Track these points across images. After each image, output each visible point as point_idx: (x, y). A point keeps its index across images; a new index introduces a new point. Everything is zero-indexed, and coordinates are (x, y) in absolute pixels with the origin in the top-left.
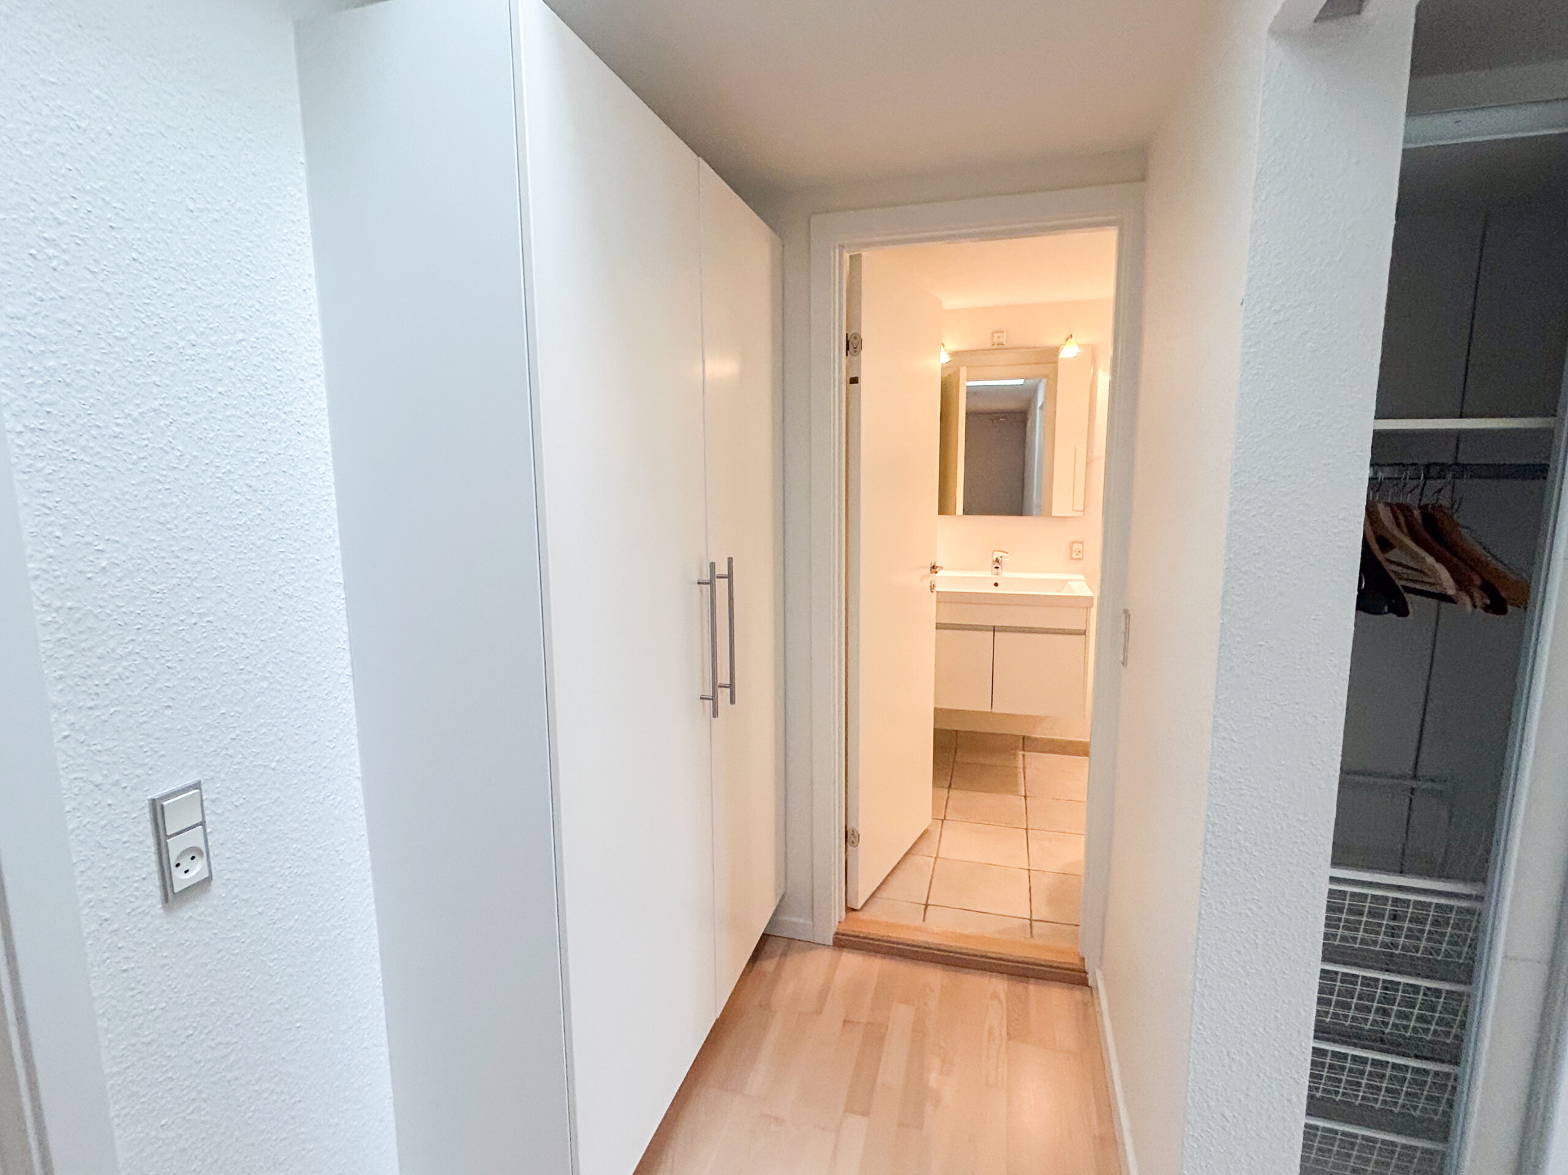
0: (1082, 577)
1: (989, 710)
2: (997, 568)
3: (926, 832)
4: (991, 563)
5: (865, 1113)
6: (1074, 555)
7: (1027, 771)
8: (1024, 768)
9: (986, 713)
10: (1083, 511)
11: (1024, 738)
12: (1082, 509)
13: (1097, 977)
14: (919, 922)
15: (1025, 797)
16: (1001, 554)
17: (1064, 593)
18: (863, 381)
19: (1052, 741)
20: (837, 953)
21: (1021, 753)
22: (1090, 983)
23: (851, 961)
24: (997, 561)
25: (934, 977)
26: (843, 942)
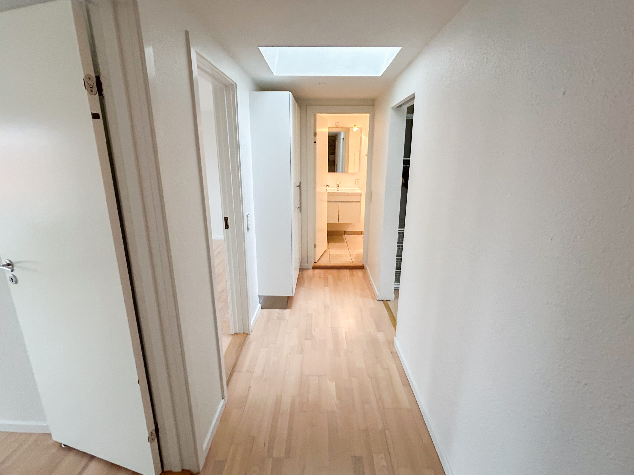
0: (358, 189)
1: (338, 222)
2: (338, 186)
3: (325, 251)
4: (336, 185)
5: (327, 286)
6: (357, 183)
7: (346, 238)
8: (345, 238)
9: (337, 223)
10: (359, 171)
11: (345, 231)
12: (358, 170)
13: (366, 267)
14: (329, 263)
15: (347, 243)
16: (339, 183)
17: (355, 192)
18: (317, 142)
19: (352, 232)
20: (313, 270)
21: (344, 235)
22: (365, 268)
23: (317, 271)
24: (338, 185)
25: (334, 271)
26: (314, 268)
